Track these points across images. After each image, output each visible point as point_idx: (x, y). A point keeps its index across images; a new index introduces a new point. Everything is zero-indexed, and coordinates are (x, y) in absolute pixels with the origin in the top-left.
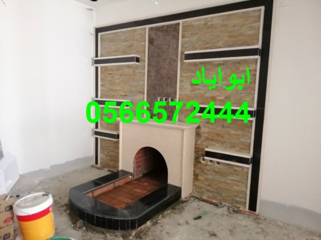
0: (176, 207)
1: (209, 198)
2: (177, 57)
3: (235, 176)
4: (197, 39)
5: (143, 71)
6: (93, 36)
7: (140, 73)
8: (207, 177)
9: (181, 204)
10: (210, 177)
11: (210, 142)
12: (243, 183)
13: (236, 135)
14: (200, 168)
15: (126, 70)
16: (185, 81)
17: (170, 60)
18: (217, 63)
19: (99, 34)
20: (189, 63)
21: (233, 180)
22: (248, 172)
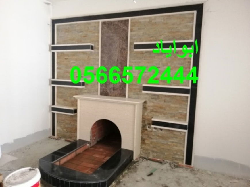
0: (131, 167)
1: (154, 157)
2: (127, 46)
3: (174, 139)
4: (143, 33)
5: (97, 57)
6: (49, 26)
7: (94, 58)
8: (152, 141)
9: (133, 164)
10: (155, 141)
11: (155, 114)
12: (181, 144)
13: (175, 107)
14: (147, 134)
15: (81, 56)
16: (133, 66)
17: (121, 48)
19: (56, 25)
20: (137, 52)
21: (173, 142)
22: (185, 135)
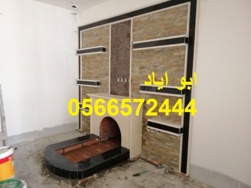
0: (124, 165)
1: (152, 160)
2: (130, 46)
4: (143, 32)
5: (108, 58)
6: (77, 33)
7: (106, 60)
8: (151, 143)
9: (128, 163)
10: (153, 143)
12: (177, 149)
14: (147, 135)
15: (98, 58)
16: (135, 65)
17: (126, 49)
18: (157, 50)
21: (170, 146)
22: (180, 140)
